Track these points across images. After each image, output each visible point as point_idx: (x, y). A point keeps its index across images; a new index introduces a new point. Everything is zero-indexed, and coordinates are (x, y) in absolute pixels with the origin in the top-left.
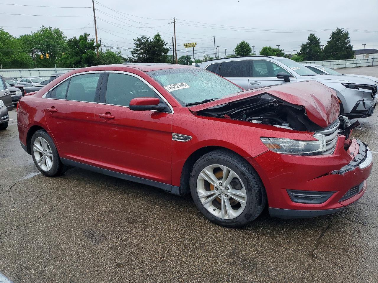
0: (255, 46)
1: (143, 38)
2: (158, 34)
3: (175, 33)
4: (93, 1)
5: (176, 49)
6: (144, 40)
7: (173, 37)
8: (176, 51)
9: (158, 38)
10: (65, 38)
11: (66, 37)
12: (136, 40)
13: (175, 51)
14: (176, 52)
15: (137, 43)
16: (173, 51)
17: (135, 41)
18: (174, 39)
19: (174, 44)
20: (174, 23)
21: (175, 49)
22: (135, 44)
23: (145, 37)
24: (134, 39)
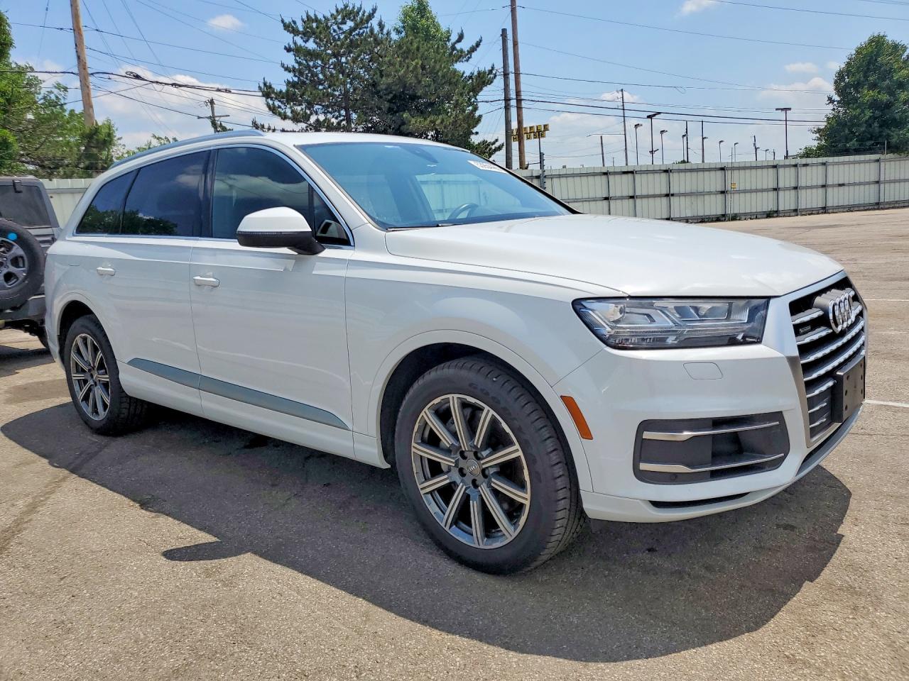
0: (790, 109)
1: (339, 16)
3: (513, 11)
5: (518, 93)
6: (344, 26)
7: (504, 31)
8: (519, 101)
12: (300, 28)
13: (513, 103)
14: (519, 108)
16: (507, 100)
17: (293, 32)
18: (509, 40)
19: (511, 69)
21: (513, 95)
22: (297, 51)
23: (350, 7)
24: (287, 21)
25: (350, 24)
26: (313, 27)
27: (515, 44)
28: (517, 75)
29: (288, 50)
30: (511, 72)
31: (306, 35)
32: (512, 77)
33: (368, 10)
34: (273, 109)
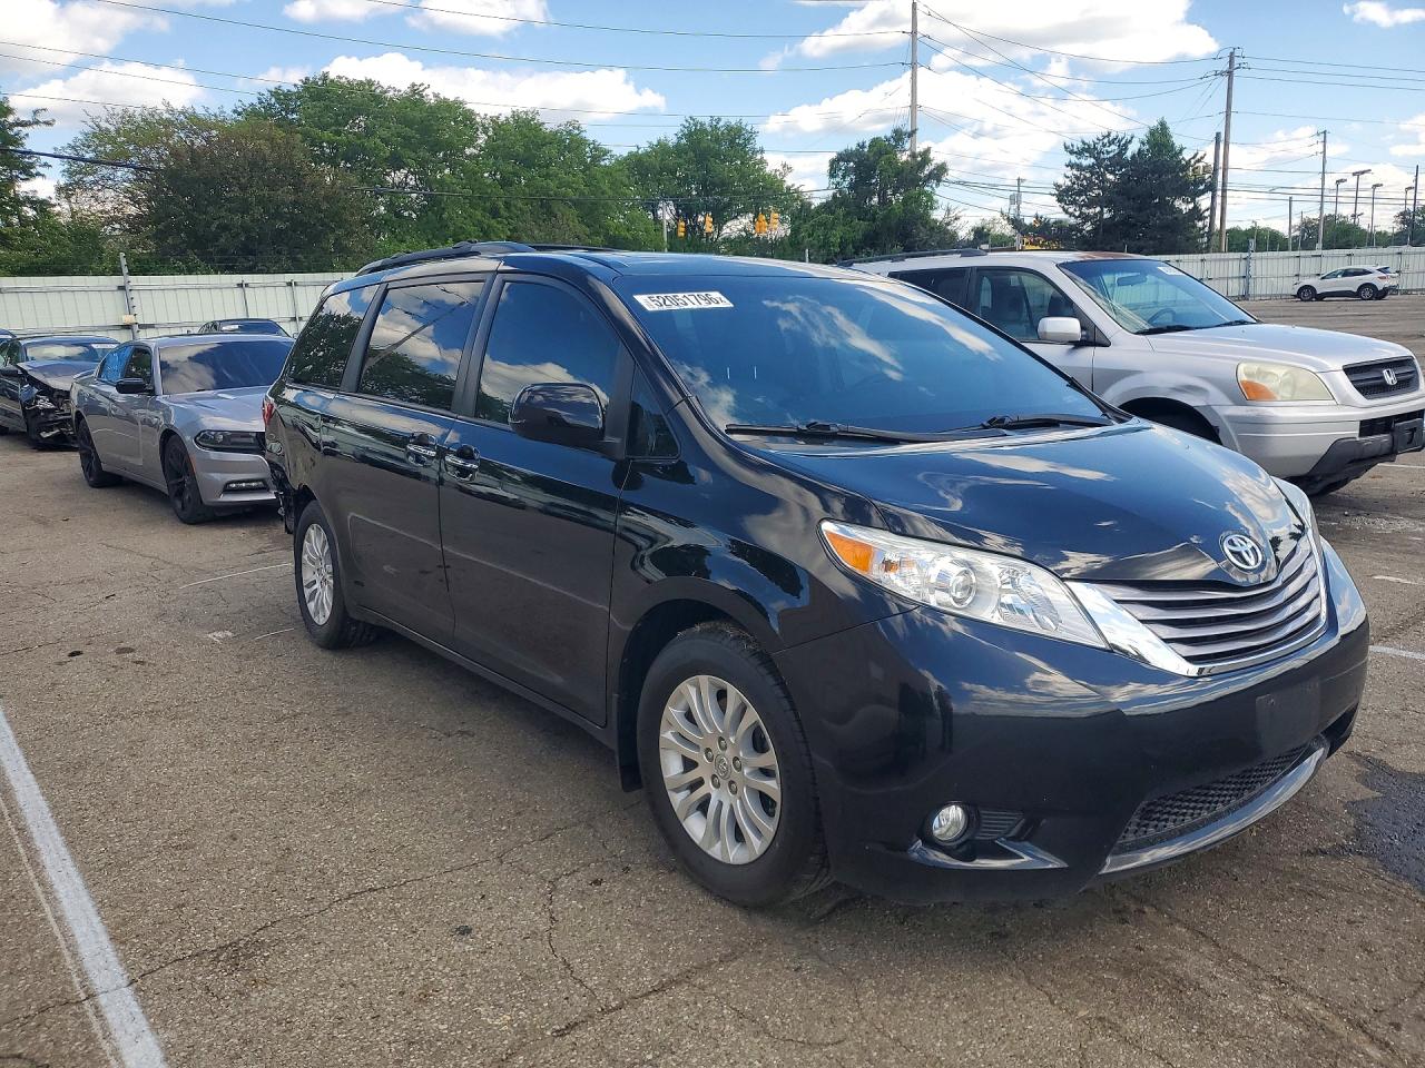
1: (1106, 141)
2: (1163, 125)
3: (1228, 117)
4: (914, 5)
5: (1224, 184)
6: (1109, 149)
7: (1218, 134)
8: (1224, 191)
9: (1160, 139)
10: (759, 157)
11: (762, 151)
12: (1075, 150)
13: (1219, 193)
14: (1224, 197)
15: (1078, 162)
17: (1072, 152)
18: (1221, 140)
20: (1230, 73)
22: (1071, 165)
23: (1113, 136)
24: (1068, 144)
25: (1113, 147)
26: (1087, 150)
27: (1227, 144)
28: (1225, 169)
29: (1067, 166)
30: (1221, 166)
31: (1079, 153)
32: (1221, 172)
33: (1129, 138)
34: (1066, 211)
